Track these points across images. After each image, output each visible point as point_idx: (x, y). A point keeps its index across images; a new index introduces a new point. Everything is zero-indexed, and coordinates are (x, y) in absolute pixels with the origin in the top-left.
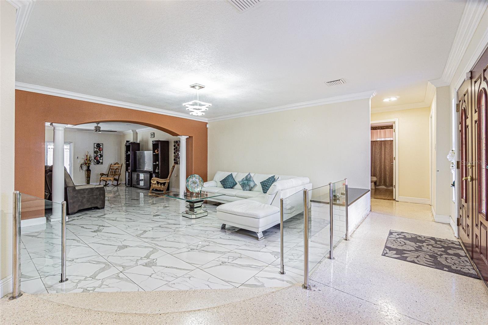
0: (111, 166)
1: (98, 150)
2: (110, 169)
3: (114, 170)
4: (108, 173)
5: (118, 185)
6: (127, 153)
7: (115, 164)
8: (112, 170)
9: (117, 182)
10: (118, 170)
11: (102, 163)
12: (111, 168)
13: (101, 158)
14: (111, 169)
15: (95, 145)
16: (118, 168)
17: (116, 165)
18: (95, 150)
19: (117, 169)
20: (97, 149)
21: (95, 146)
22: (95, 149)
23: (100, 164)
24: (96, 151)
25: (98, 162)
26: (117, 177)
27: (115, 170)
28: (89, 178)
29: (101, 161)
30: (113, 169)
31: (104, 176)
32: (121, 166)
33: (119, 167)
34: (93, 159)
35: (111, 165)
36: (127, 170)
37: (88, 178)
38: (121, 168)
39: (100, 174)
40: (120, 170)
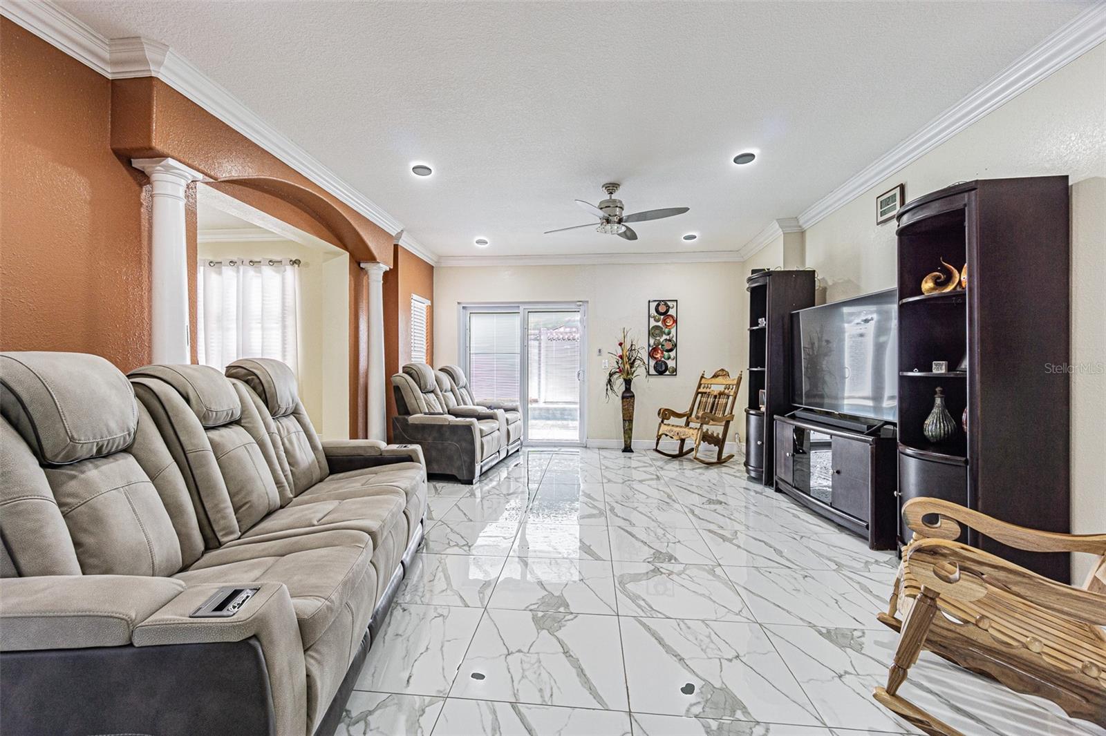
0: (703, 381)
1: (660, 324)
2: (697, 393)
3: (711, 400)
4: (692, 410)
5: (720, 462)
6: (754, 322)
7: (715, 376)
8: (704, 400)
9: (717, 448)
10: (723, 401)
11: (674, 372)
12: (700, 390)
13: (672, 354)
14: (702, 393)
15: (653, 305)
16: (726, 391)
17: (720, 380)
18: (653, 323)
19: (721, 394)
20: (658, 321)
21: (653, 312)
22: (652, 320)
23: (667, 373)
24: (653, 327)
25: (661, 370)
26: (717, 430)
27: (715, 397)
28: (631, 421)
29: (671, 364)
30: (709, 394)
31: (673, 420)
32: (735, 382)
33: (728, 387)
34: (645, 356)
35: (702, 377)
36: (754, 403)
37: (627, 424)
38: (736, 393)
39: (659, 414)
40: (731, 398)
